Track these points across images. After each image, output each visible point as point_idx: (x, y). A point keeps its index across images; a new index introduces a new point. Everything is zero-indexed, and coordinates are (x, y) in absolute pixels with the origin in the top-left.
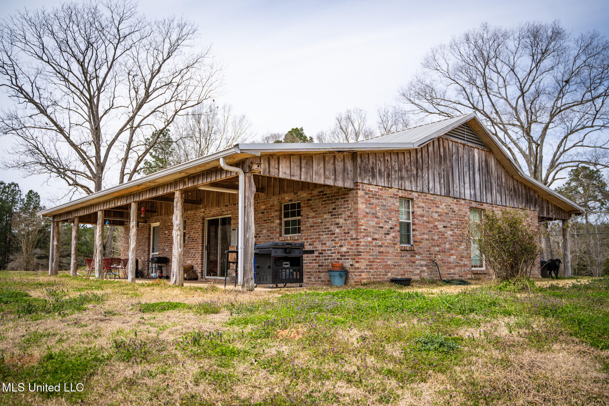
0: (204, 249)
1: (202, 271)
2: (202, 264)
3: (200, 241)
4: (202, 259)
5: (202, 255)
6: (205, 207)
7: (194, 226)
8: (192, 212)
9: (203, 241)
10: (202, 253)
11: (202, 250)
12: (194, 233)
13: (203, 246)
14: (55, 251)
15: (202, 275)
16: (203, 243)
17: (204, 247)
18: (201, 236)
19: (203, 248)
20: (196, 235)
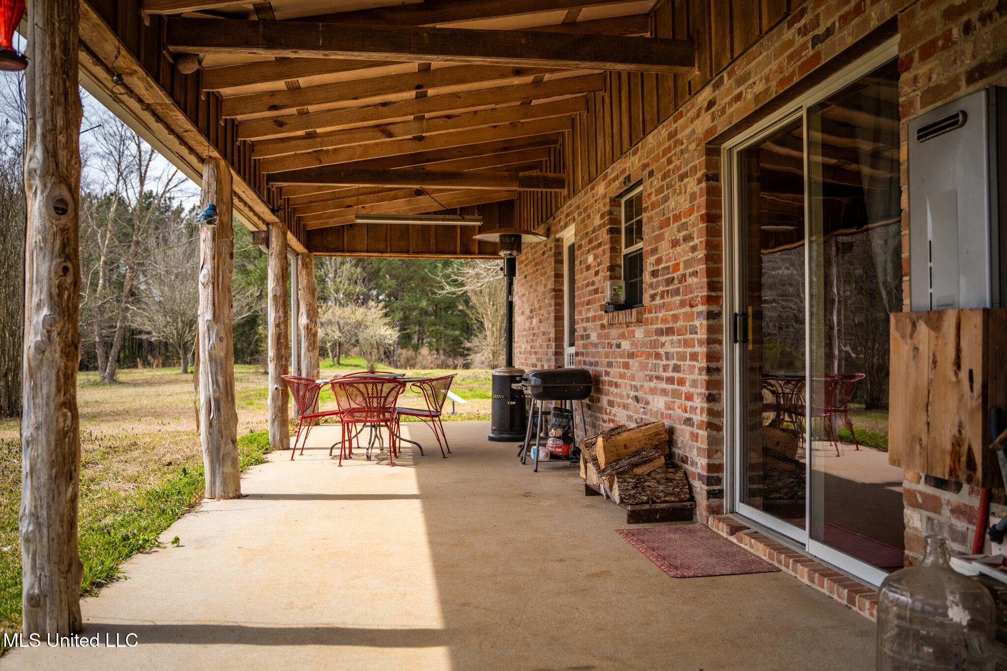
0: (725, 336)
1: (715, 468)
2: (713, 427)
3: (698, 284)
4: (711, 398)
5: (712, 370)
6: (713, 77)
7: (671, 203)
8: (663, 132)
9: (714, 286)
10: (713, 357)
11: (713, 340)
12: (675, 244)
13: (713, 316)
14: (304, 345)
15: (715, 495)
16: (713, 299)
17: (725, 321)
18: (701, 254)
19: (713, 330)
20: (683, 253)
